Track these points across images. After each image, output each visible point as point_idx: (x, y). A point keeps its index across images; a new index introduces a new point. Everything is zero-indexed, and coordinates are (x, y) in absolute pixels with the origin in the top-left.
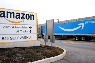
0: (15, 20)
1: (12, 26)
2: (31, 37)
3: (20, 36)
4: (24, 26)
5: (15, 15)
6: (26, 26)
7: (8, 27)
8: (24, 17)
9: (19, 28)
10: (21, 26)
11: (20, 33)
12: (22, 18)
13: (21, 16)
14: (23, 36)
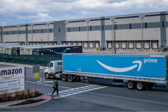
0: (7, 76)
1: (5, 81)
2: (19, 88)
3: (11, 88)
4: (14, 80)
5: (7, 72)
6: (15, 80)
7: (3, 82)
8: (14, 72)
9: (10, 82)
10: (12, 80)
11: (11, 86)
12: (13, 73)
13: (12, 71)
14: (13, 88)
